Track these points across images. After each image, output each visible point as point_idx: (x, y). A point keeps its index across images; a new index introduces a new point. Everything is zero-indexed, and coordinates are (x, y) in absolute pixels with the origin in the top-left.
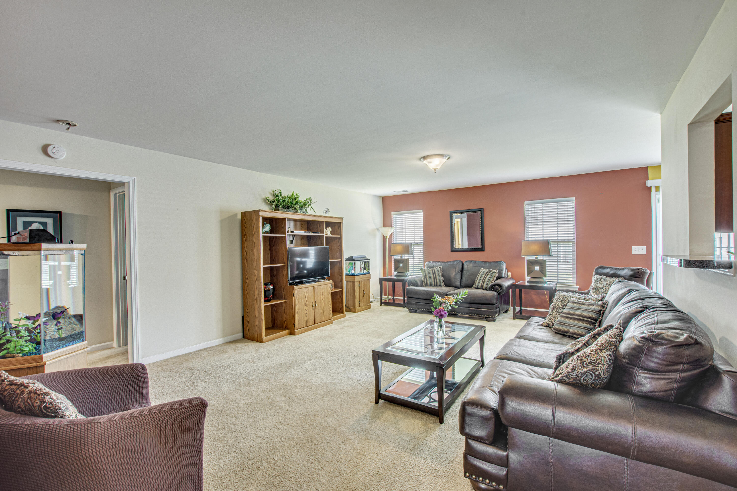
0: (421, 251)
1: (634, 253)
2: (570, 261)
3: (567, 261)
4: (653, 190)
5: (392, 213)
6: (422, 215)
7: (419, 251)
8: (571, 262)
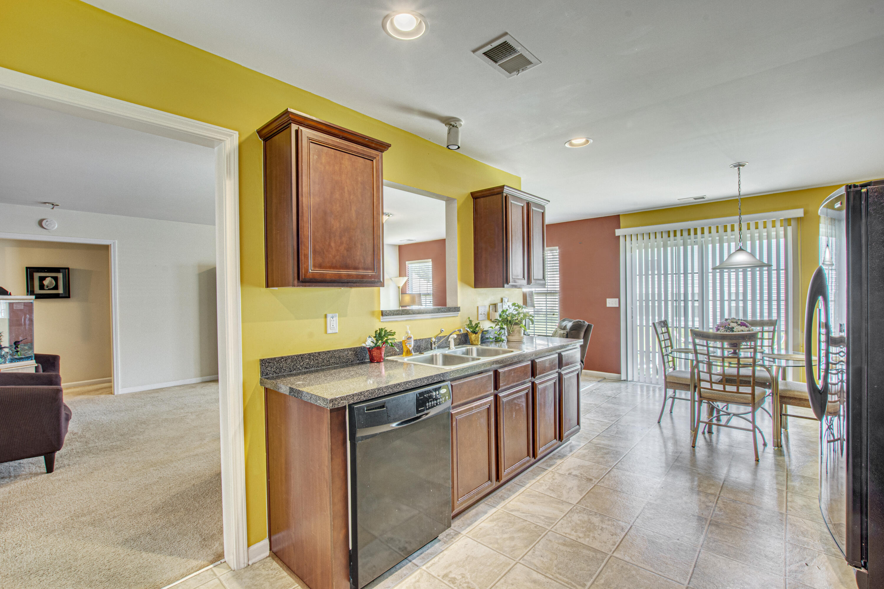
0: (430, 302)
1: (608, 305)
2: (555, 313)
3: (552, 313)
4: (622, 240)
5: (407, 262)
6: (431, 264)
7: (429, 302)
8: (556, 315)
